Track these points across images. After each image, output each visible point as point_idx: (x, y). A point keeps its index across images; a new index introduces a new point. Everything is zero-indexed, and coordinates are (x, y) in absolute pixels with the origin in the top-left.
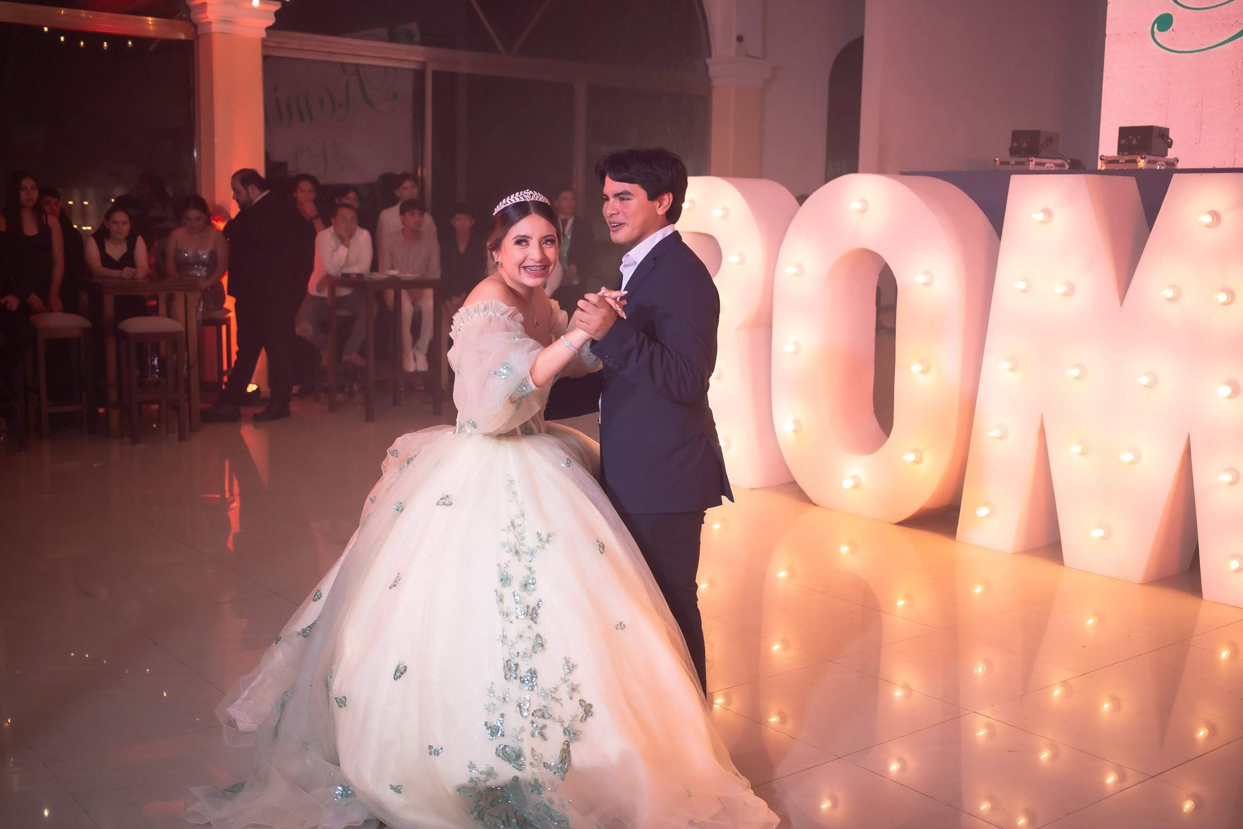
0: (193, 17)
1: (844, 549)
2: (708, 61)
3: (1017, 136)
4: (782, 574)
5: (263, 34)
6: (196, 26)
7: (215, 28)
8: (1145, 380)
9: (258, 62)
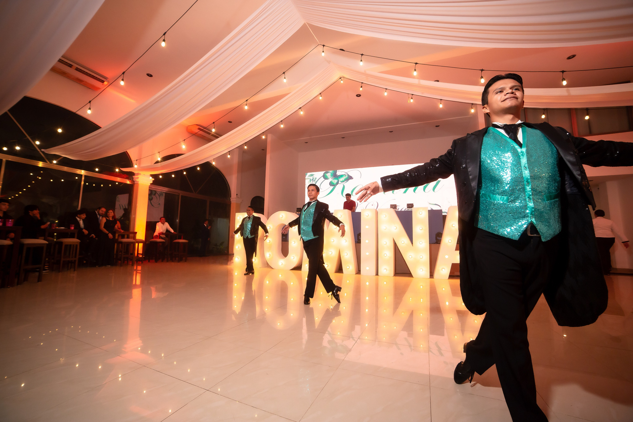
0: (134, 179)
1: (280, 276)
2: (231, 198)
3: (298, 209)
4: (268, 282)
5: (150, 185)
6: (134, 182)
7: (139, 183)
8: (332, 241)
9: (148, 190)
